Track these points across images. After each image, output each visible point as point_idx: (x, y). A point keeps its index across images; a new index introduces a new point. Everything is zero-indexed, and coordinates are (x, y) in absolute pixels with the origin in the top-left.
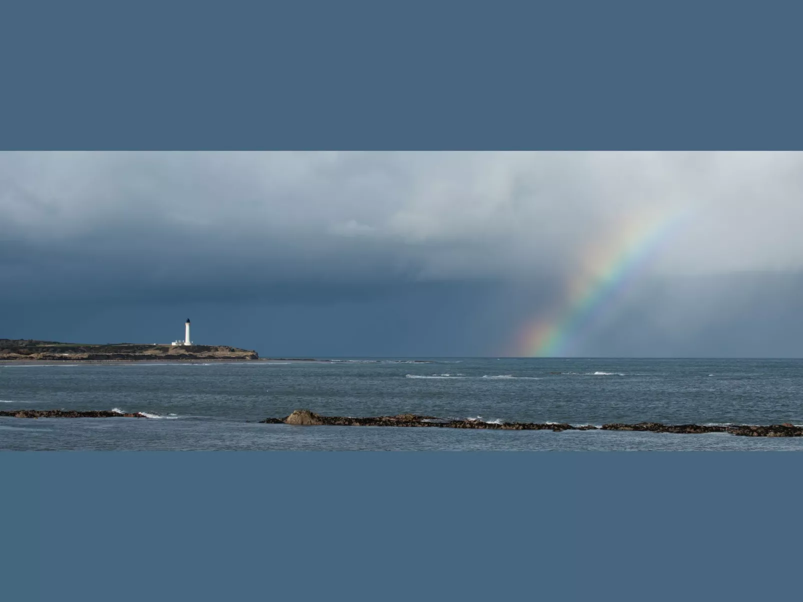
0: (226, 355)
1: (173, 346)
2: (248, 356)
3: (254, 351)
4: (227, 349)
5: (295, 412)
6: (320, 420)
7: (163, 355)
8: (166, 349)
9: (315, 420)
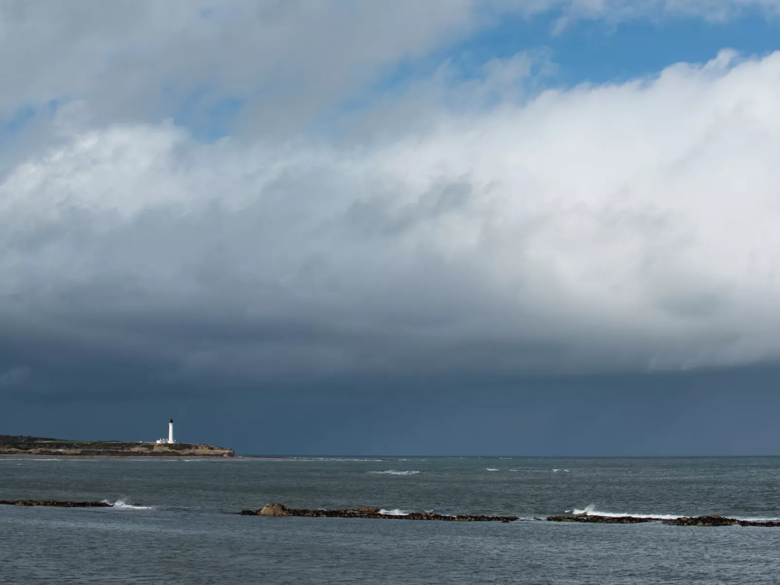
0: (206, 453)
1: (158, 444)
2: (225, 454)
3: (231, 450)
4: (206, 447)
5: (267, 505)
6: (290, 513)
7: (149, 452)
8: (151, 447)
9: (286, 511)
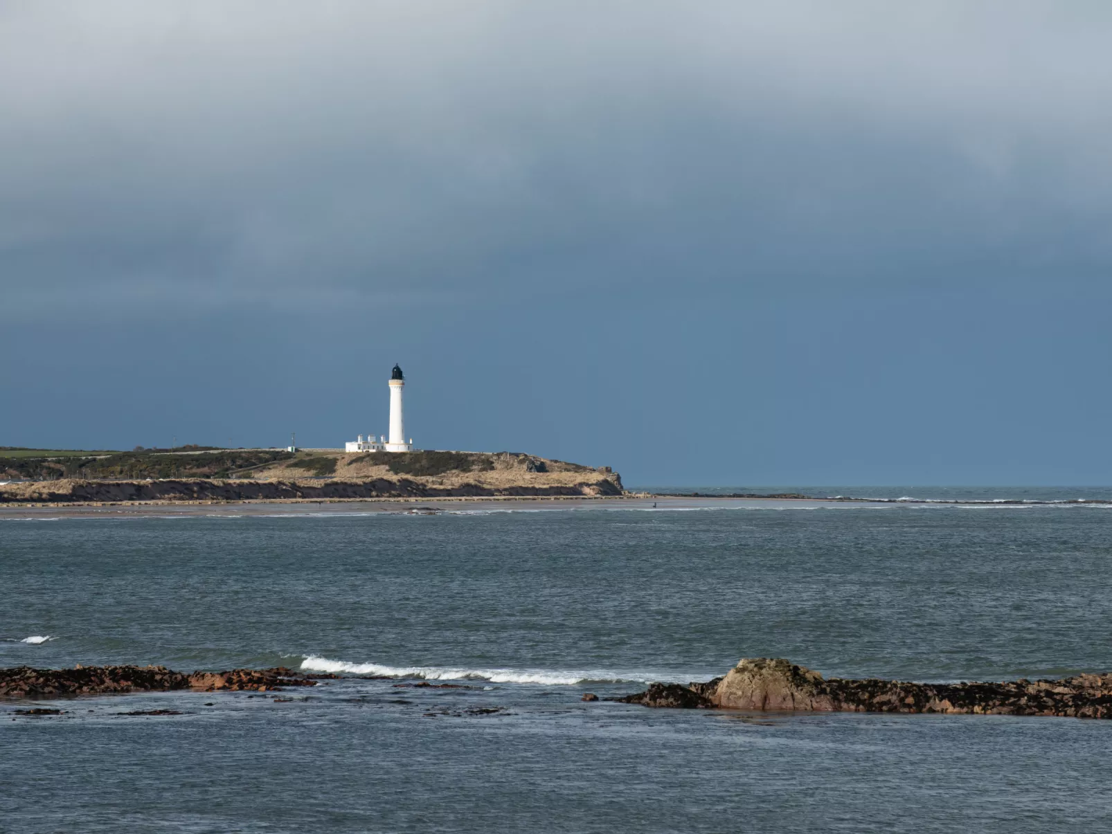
0: (521, 484)
1: (350, 454)
2: (588, 485)
3: (608, 470)
4: (521, 462)
5: (740, 664)
6: (823, 691)
7: (318, 483)
8: (326, 465)
9: (807, 688)
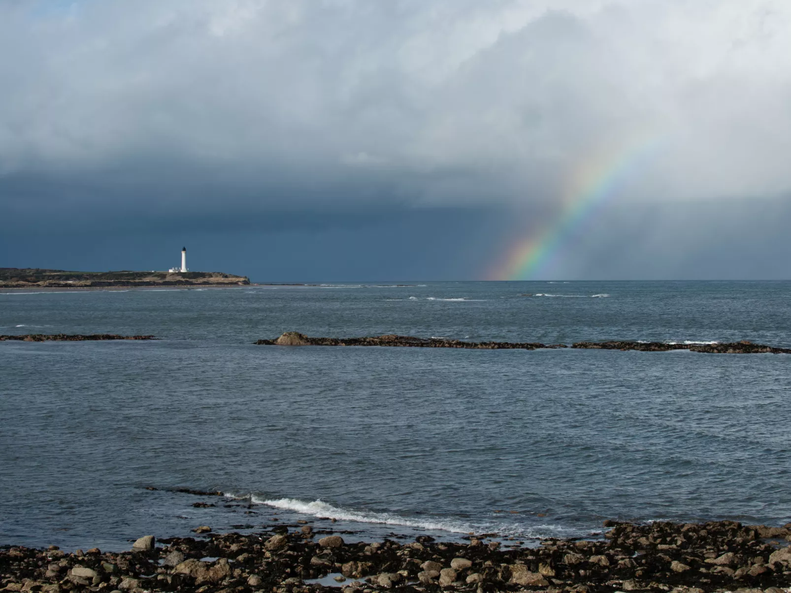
0: (220, 281)
1: (171, 273)
2: (240, 282)
3: (246, 277)
4: (220, 275)
5: (284, 334)
6: (308, 341)
7: (161, 281)
8: (163, 276)
9: (303, 340)
